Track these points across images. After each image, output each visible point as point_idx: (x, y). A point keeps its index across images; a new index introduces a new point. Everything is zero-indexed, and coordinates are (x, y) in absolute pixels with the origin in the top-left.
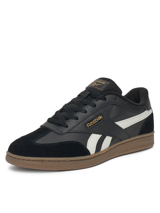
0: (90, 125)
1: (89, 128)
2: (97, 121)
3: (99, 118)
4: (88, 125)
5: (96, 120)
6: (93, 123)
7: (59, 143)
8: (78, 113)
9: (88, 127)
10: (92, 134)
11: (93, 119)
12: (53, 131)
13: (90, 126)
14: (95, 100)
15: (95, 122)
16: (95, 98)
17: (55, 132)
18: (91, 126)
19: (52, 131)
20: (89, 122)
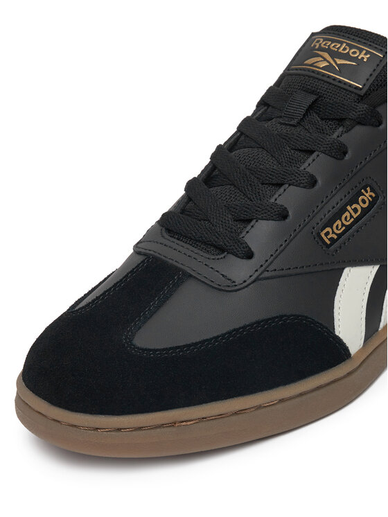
0: (333, 232)
1: (331, 245)
2: (359, 213)
3: (364, 202)
4: (328, 234)
5: (355, 210)
6: (343, 225)
7: (229, 333)
8: (282, 190)
9: (328, 242)
10: (347, 270)
11: (344, 210)
12: (195, 277)
13: (335, 237)
14: (341, 129)
15: (351, 217)
16: (340, 121)
17: (203, 282)
18: (339, 236)
19: (191, 276)
20: (330, 224)
